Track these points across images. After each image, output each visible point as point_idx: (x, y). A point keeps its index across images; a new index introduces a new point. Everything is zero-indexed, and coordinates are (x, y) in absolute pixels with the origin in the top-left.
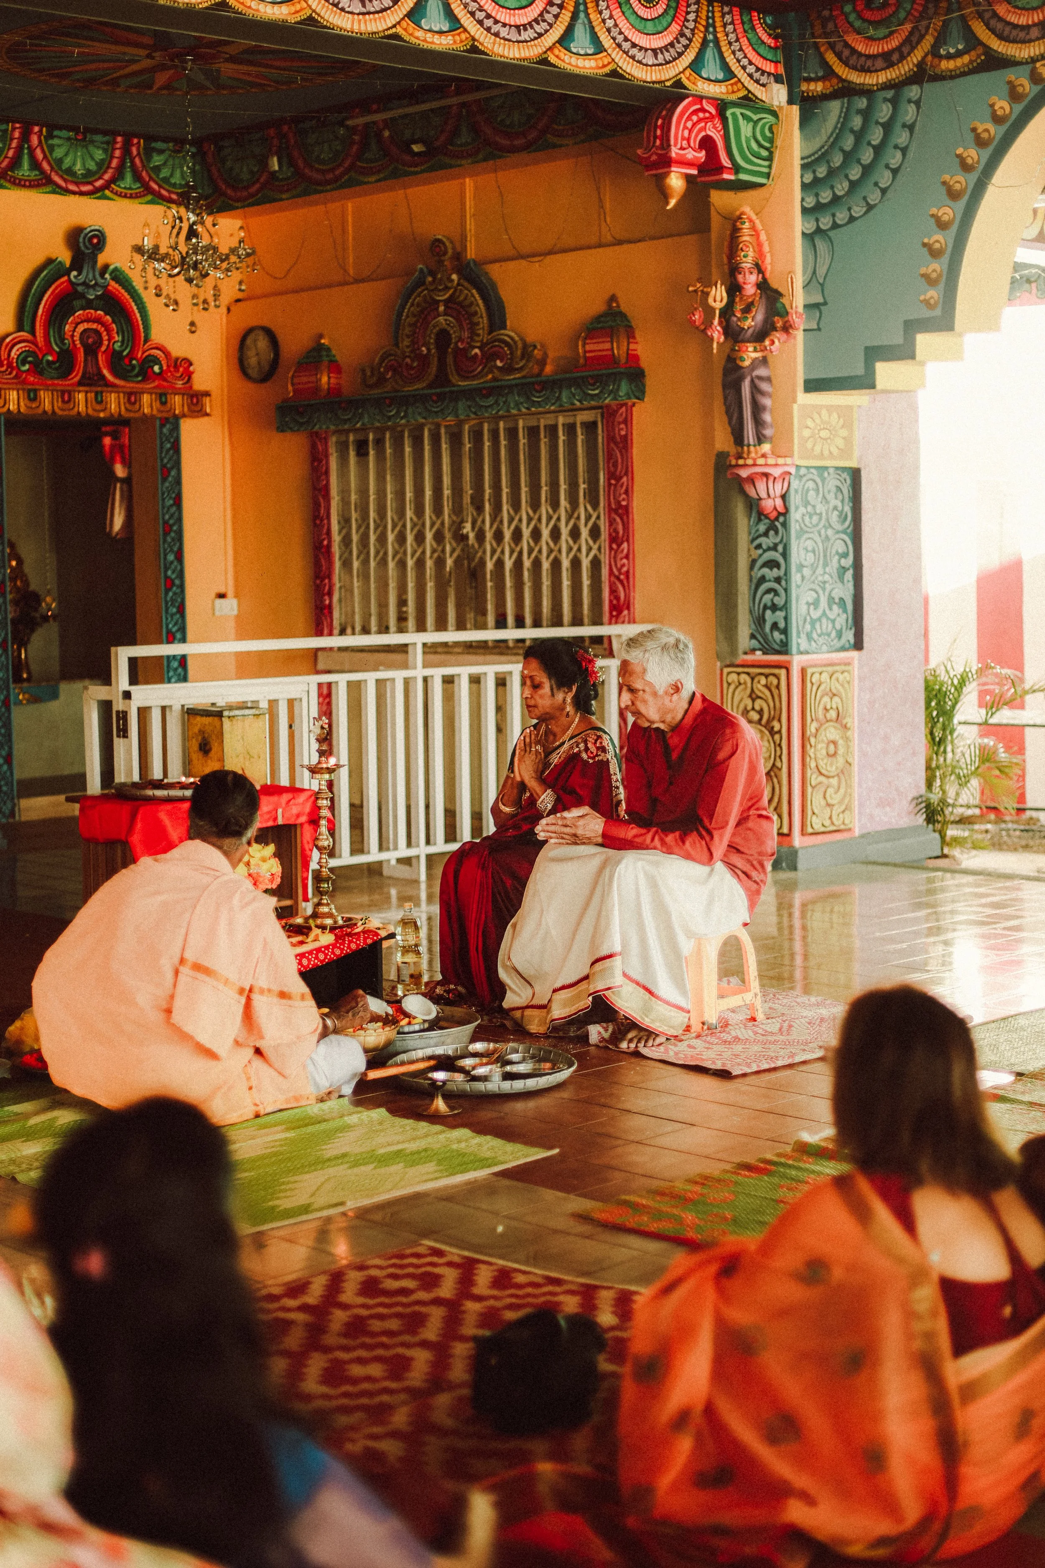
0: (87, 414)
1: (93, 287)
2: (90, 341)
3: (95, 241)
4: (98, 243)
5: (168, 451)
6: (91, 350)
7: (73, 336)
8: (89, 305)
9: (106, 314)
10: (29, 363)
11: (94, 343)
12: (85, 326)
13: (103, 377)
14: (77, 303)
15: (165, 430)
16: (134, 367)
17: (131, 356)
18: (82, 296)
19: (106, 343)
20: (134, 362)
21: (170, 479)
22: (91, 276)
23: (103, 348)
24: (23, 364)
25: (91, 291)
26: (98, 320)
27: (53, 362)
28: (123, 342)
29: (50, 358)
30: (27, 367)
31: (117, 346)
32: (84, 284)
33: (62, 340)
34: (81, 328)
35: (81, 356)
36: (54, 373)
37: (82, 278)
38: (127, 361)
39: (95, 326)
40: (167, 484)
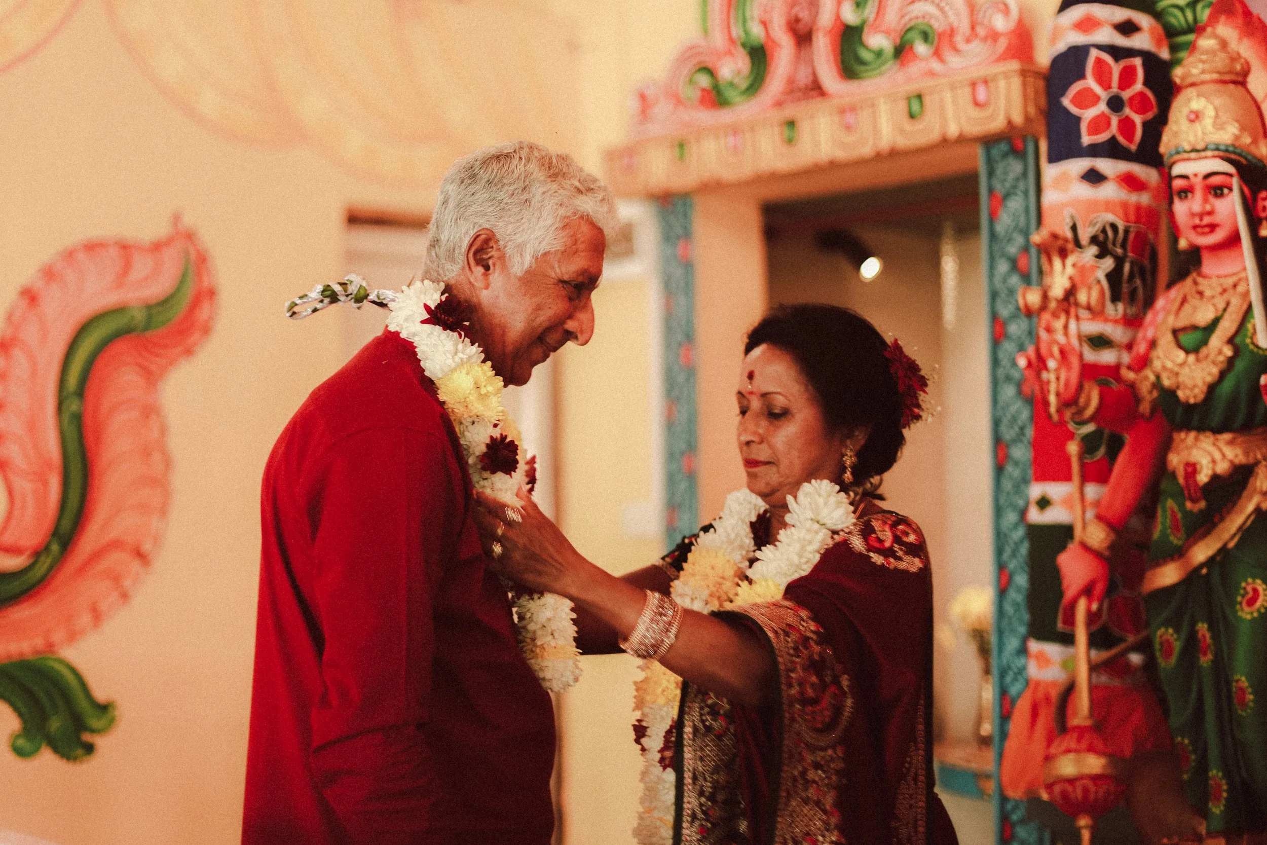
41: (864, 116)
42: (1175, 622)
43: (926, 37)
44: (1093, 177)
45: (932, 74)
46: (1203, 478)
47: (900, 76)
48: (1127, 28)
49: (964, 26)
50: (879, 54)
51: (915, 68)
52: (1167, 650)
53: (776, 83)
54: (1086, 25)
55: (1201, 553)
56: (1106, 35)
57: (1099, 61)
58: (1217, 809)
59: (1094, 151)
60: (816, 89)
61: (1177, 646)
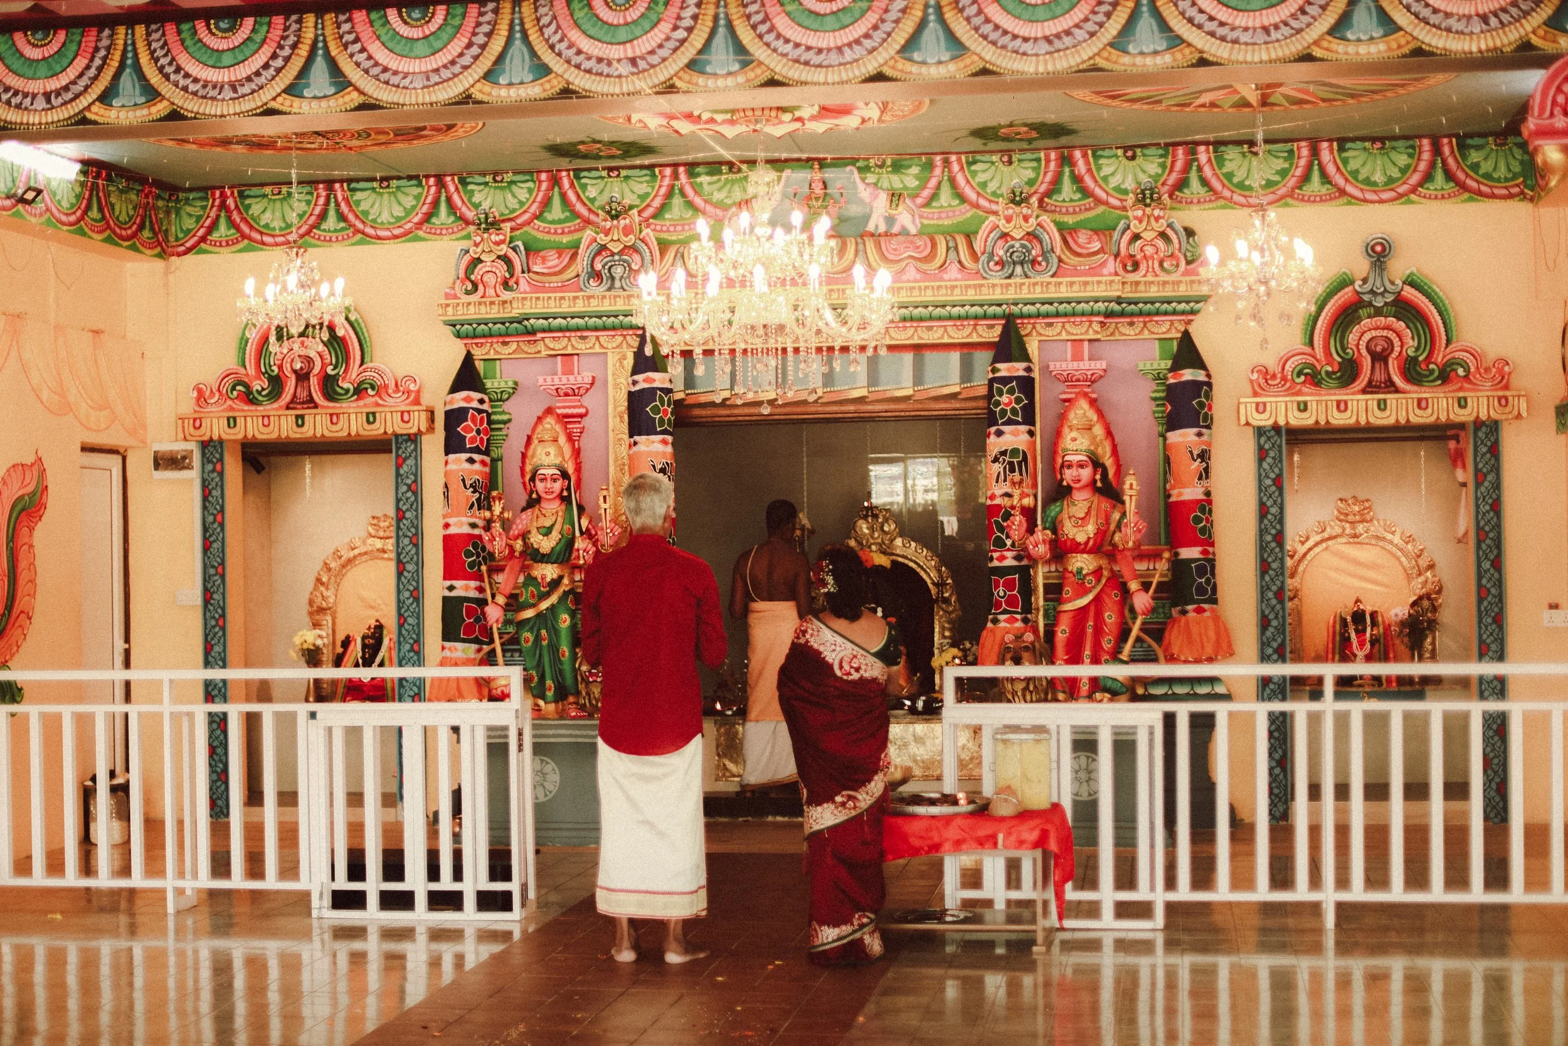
0: (1368, 422)
1: (1382, 294)
2: (1379, 349)
3: (1379, 248)
4: (1384, 249)
5: (1484, 455)
6: (1380, 358)
7: (1357, 345)
8: (1378, 312)
9: (1399, 319)
10: (1306, 375)
11: (1384, 350)
12: (1374, 333)
13: (1393, 384)
14: (1363, 312)
15: (1480, 434)
16: (1432, 372)
17: (1428, 360)
18: (1370, 304)
19: (1397, 349)
20: (1432, 366)
21: (1486, 484)
22: (1378, 283)
23: (1395, 354)
24: (1299, 374)
25: (1379, 298)
26: (1388, 328)
27: (1334, 373)
28: (1417, 349)
29: (1329, 369)
30: (1302, 378)
31: (1411, 353)
32: (1372, 292)
33: (1344, 349)
34: (1367, 337)
35: (1367, 362)
36: (1333, 383)
37: (1368, 287)
38: (1423, 366)
39: (1385, 333)
40: (1483, 489)
41: (343, 419)
42: (531, 630)
43: (373, 388)
44: (471, 461)
45: (378, 405)
46: (548, 579)
47: (361, 403)
48: (481, 401)
49: (392, 385)
50: (347, 391)
51: (369, 400)
52: (527, 641)
53: (287, 397)
54: (468, 399)
55: (544, 605)
56: (475, 404)
57: (473, 415)
58: (550, 694)
59: (471, 450)
60: (311, 402)
61: (532, 639)
